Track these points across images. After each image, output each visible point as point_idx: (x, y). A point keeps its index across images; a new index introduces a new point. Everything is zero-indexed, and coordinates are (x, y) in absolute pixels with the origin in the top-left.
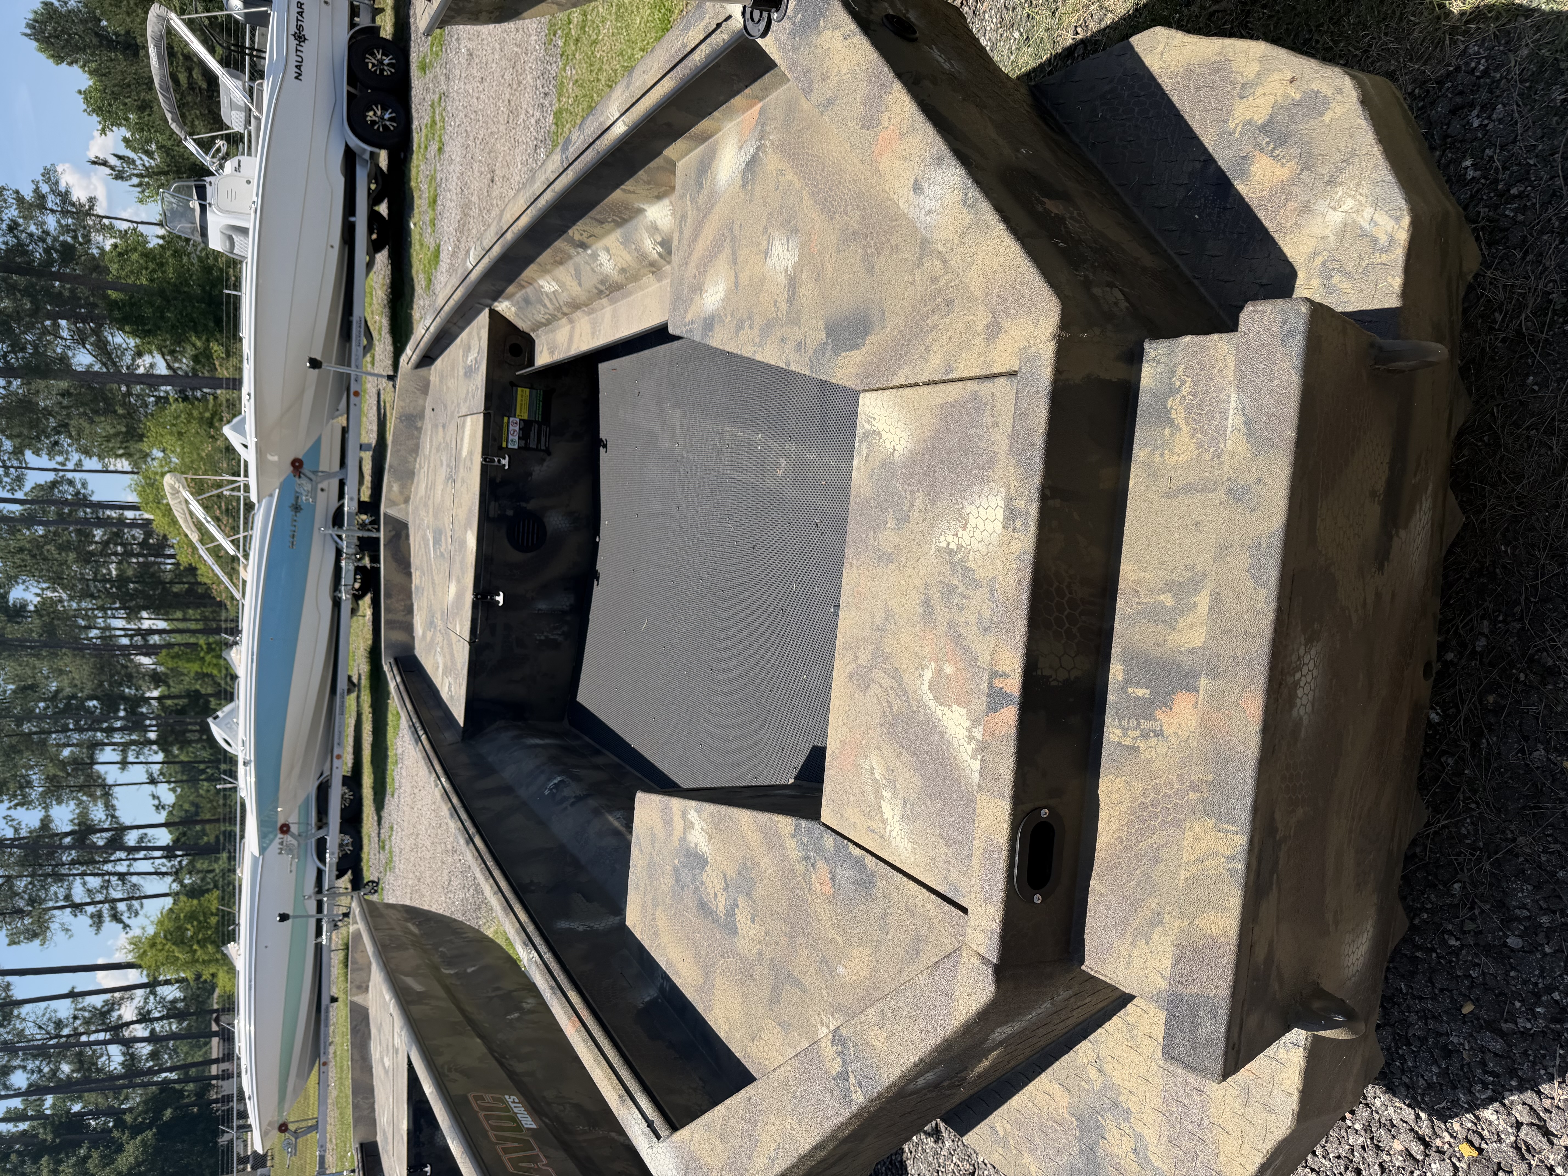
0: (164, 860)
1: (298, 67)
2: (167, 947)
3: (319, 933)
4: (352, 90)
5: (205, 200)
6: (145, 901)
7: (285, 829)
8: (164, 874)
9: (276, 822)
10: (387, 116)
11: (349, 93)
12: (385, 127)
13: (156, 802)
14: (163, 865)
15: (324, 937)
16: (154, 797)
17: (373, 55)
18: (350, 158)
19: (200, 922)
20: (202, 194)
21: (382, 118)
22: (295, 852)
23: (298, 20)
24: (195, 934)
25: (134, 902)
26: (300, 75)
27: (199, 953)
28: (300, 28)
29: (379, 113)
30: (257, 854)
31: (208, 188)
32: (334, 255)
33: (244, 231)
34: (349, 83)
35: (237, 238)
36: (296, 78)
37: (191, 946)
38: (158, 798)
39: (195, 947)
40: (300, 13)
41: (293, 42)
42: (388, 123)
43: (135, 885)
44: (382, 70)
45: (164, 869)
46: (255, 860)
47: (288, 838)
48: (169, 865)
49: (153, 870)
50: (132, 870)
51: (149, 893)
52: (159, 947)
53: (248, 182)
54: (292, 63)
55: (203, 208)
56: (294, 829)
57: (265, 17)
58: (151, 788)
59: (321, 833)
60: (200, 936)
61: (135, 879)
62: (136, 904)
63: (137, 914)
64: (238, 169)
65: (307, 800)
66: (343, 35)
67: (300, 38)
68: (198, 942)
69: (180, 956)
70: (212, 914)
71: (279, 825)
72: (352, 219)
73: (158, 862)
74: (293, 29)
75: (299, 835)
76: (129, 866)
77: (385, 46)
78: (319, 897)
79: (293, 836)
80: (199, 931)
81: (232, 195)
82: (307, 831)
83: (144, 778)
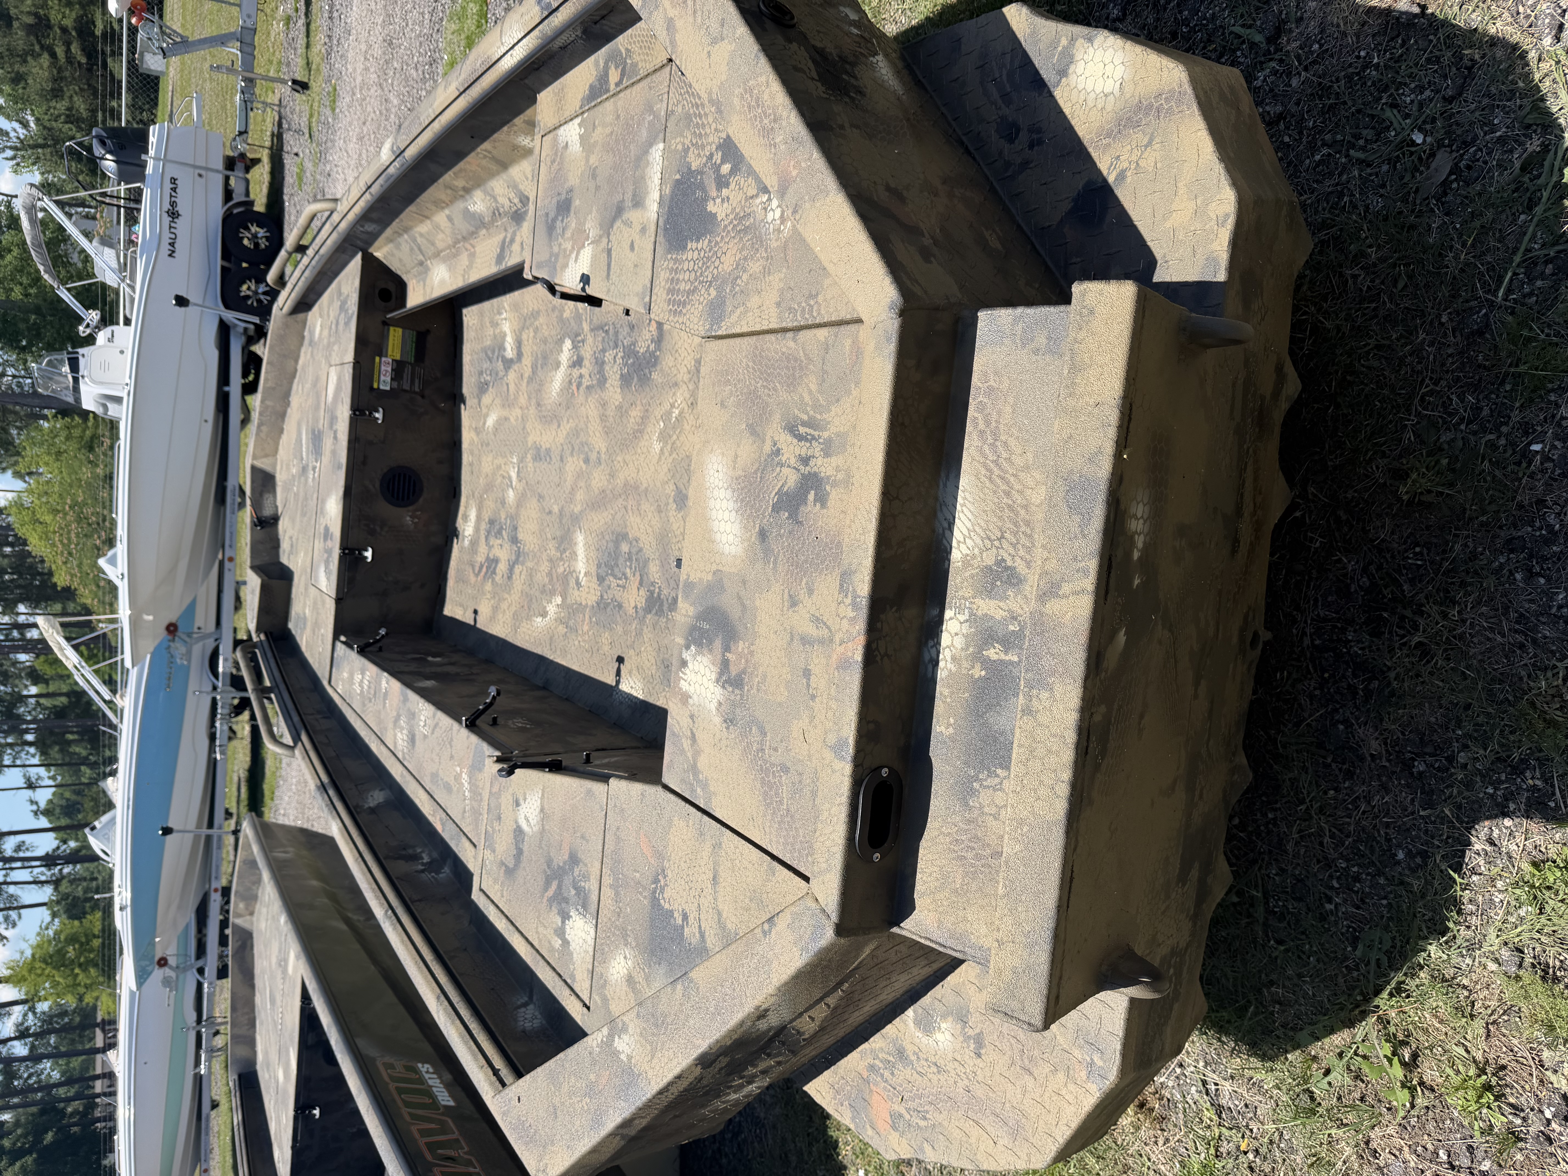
0: (43, 869)
1: (172, 244)
2: (47, 972)
3: (197, 1063)
4: (226, 264)
5: (77, 372)
6: (23, 911)
7: (163, 962)
8: (42, 883)
9: (153, 956)
10: (260, 290)
11: (223, 268)
12: (259, 301)
13: (35, 808)
14: (42, 874)
15: (202, 1066)
16: (32, 802)
17: (247, 229)
18: (224, 330)
19: (82, 944)
20: (74, 366)
21: (256, 293)
22: (173, 984)
23: (171, 196)
24: (78, 957)
25: (11, 912)
26: (173, 252)
27: (80, 977)
28: (173, 204)
29: (253, 288)
30: (134, 988)
31: (81, 359)
32: (208, 430)
33: (118, 400)
34: (224, 257)
35: (110, 406)
36: (170, 255)
37: (73, 970)
38: (37, 803)
39: (77, 971)
40: (174, 190)
41: (167, 219)
42: (262, 297)
43: (12, 896)
44: (257, 245)
45: (43, 878)
46: (132, 994)
47: (167, 971)
48: (49, 873)
49: (31, 879)
50: (9, 880)
51: (27, 902)
52: (39, 971)
53: (122, 352)
54: (166, 241)
55: (76, 380)
56: (172, 961)
57: (139, 192)
58: (29, 793)
59: (200, 963)
60: (82, 960)
61: (12, 889)
62: (13, 914)
63: (14, 925)
64: (111, 340)
65: (187, 926)
66: (217, 209)
67: (173, 214)
68: (80, 965)
69: (61, 980)
70: (95, 936)
71: (156, 959)
72: (226, 389)
73: (36, 870)
74: (167, 206)
75: (177, 967)
76: (6, 876)
77: (260, 219)
78: (198, 1028)
79: (171, 968)
80: (81, 954)
81: (105, 366)
82: (186, 962)
83: (21, 783)
